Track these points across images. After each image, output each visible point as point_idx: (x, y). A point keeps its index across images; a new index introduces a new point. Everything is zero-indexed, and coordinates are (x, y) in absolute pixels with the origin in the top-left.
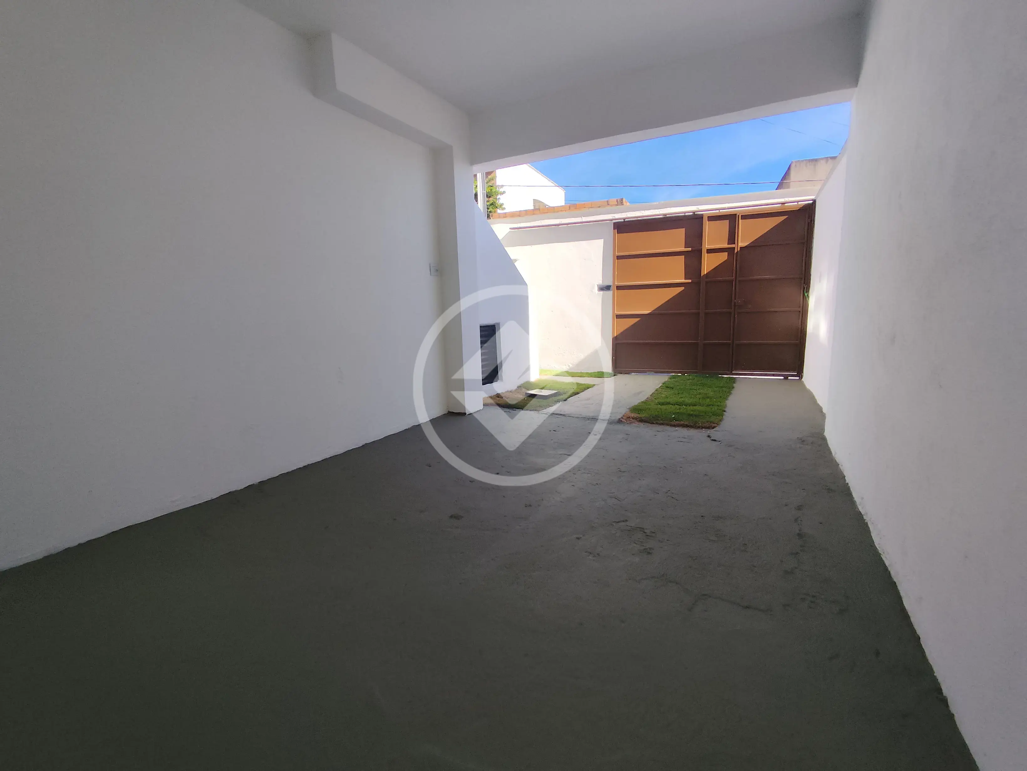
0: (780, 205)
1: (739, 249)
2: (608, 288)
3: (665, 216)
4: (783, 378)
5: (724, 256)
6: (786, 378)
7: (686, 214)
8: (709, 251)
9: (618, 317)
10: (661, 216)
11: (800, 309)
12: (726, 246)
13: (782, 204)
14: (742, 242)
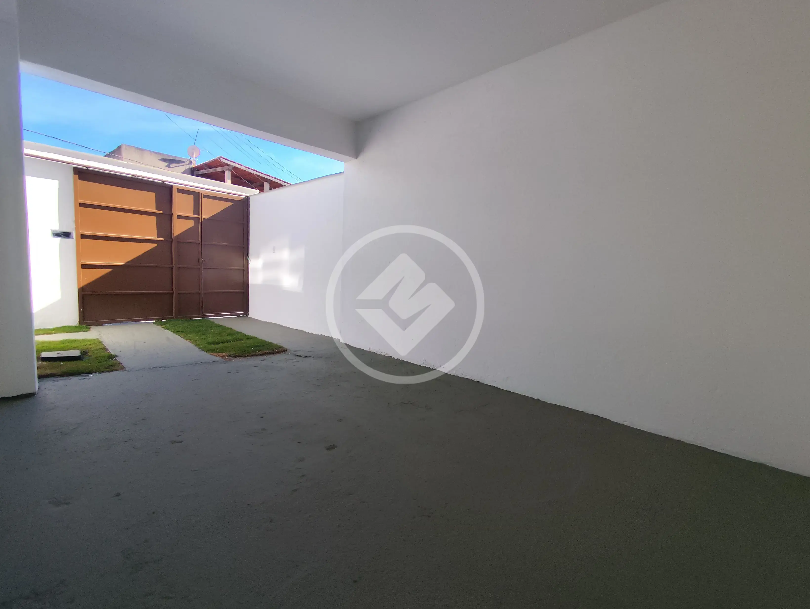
0: (227, 194)
1: (203, 220)
2: (67, 235)
3: (134, 177)
4: (236, 316)
5: (190, 224)
6: (238, 316)
7: (155, 181)
8: (179, 217)
9: (84, 266)
10: (130, 176)
11: (245, 269)
12: (192, 215)
13: (228, 193)
14: (205, 215)
